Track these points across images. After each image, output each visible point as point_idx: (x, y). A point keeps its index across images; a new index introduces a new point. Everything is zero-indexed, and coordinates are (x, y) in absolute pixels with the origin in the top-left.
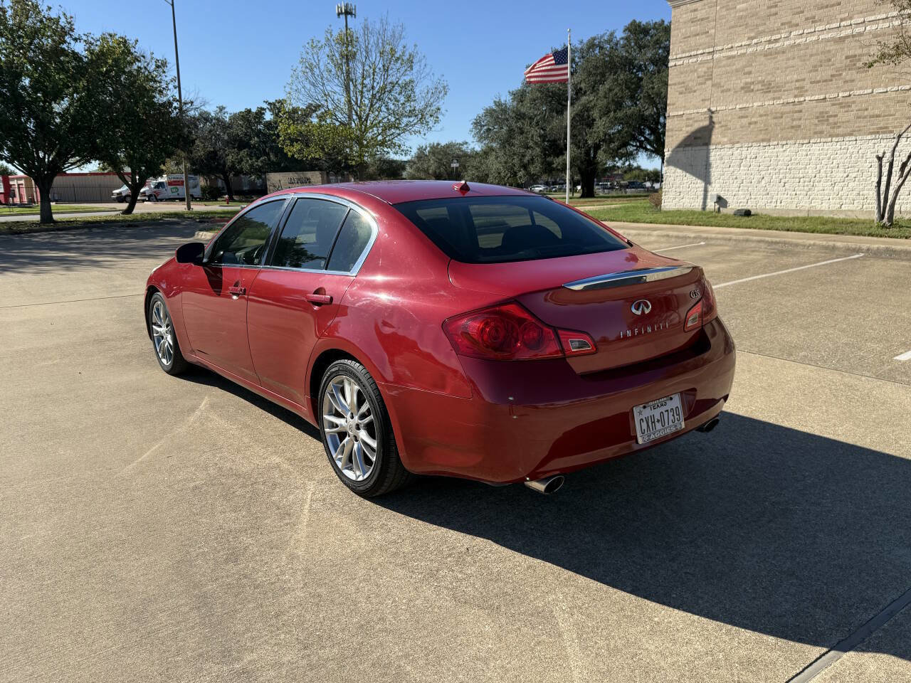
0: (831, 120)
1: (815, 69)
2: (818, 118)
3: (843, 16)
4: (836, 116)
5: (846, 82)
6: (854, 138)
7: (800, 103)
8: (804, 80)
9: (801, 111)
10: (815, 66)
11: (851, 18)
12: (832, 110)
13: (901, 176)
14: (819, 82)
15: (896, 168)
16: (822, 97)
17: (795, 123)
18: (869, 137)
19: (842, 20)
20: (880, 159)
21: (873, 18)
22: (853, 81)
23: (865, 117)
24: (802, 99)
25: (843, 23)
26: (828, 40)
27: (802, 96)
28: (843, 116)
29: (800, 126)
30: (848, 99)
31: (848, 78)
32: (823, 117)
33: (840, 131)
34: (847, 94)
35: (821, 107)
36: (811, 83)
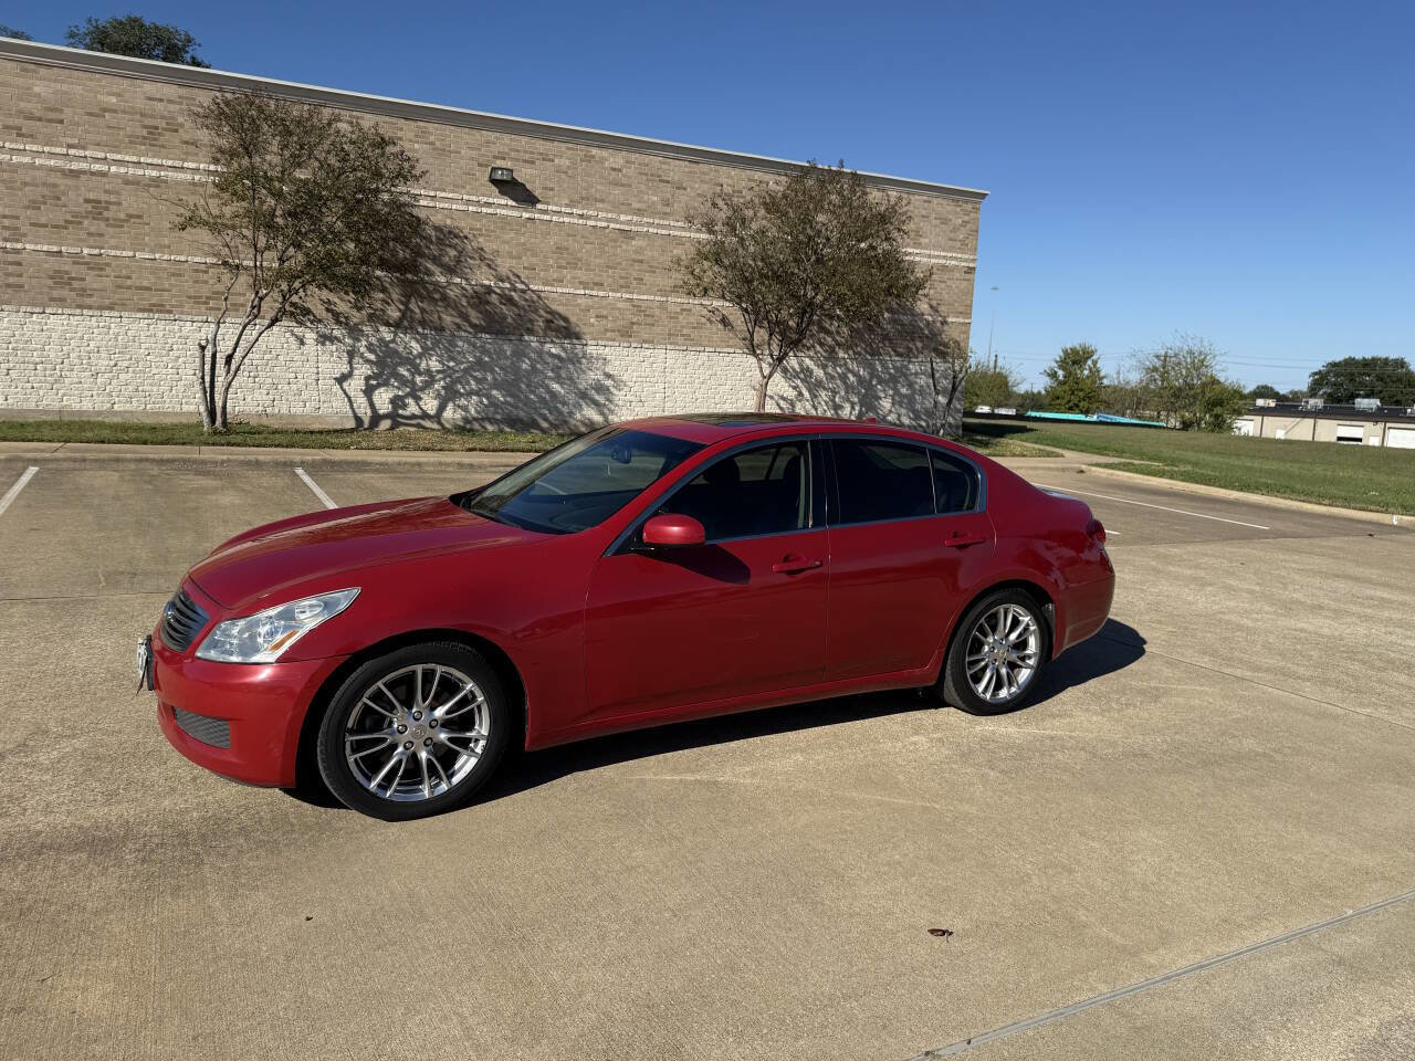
0: (76, 284)
1: (34, 205)
2: (51, 278)
3: (70, 141)
4: (83, 280)
5: (90, 234)
6: (117, 314)
7: (17, 251)
8: (17, 218)
9: (19, 264)
10: (34, 202)
11: (84, 148)
12: (75, 271)
14: (45, 226)
16: (55, 249)
17: (11, 280)
18: (140, 315)
19: (70, 146)
20: (203, 348)
21: (119, 157)
22: (101, 235)
23: (129, 288)
24: (19, 246)
25: (72, 152)
26: (52, 169)
27: (17, 241)
28: (91, 281)
29: (22, 286)
30: (98, 260)
31: (93, 229)
32: (60, 279)
33: (88, 301)
34: (96, 252)
35: (52, 264)
36: (31, 224)
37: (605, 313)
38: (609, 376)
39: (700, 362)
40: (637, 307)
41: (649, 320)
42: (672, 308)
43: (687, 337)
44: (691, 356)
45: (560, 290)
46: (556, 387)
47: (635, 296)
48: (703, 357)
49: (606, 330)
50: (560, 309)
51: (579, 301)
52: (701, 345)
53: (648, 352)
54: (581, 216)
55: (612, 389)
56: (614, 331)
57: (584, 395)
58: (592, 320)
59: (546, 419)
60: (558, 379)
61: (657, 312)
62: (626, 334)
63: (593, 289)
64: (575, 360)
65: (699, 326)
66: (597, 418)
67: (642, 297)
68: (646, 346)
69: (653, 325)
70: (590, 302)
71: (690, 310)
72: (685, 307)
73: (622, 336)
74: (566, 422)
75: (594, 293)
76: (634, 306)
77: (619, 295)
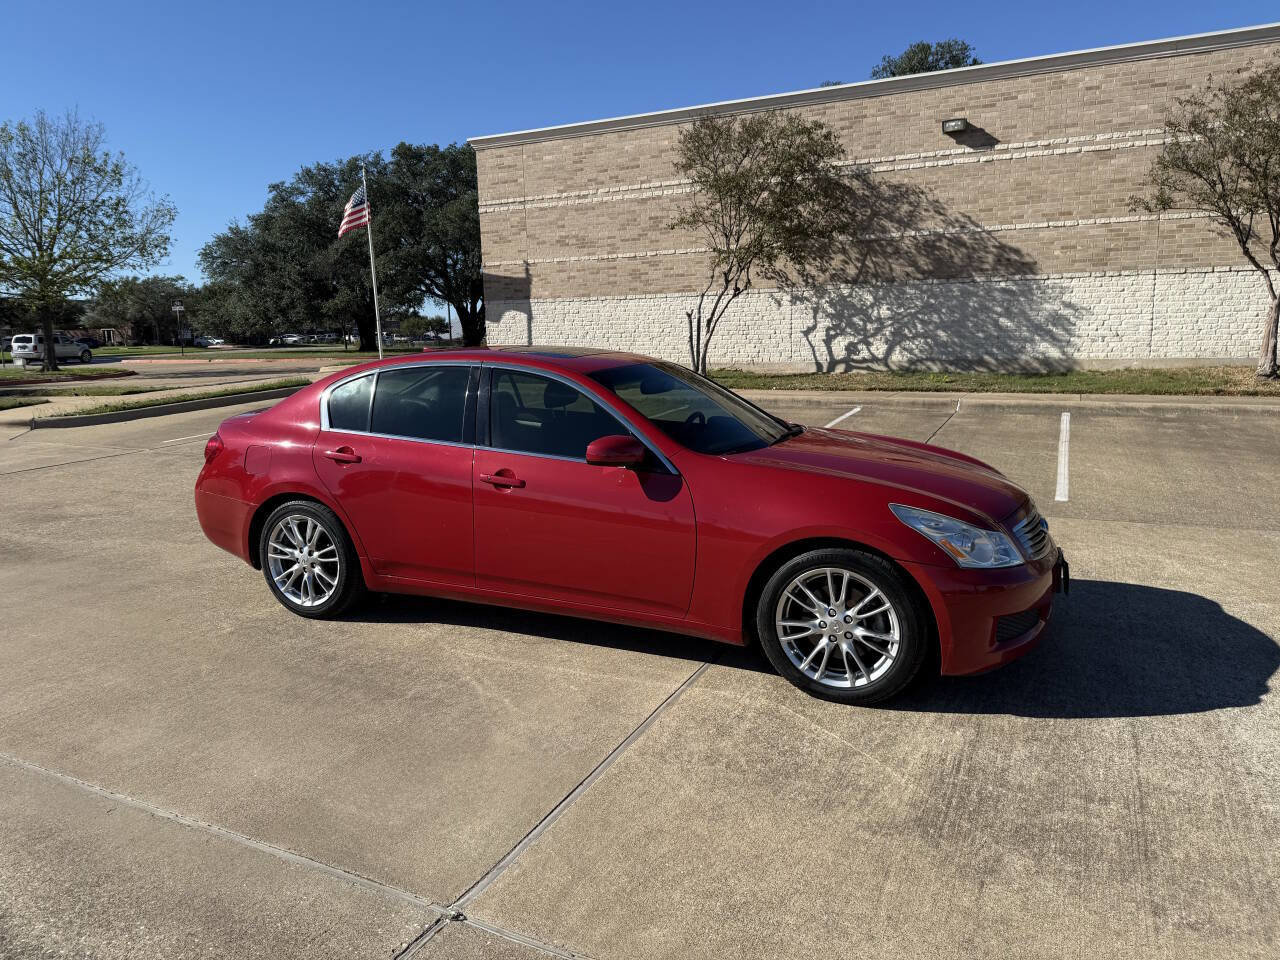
0: (643, 277)
1: (623, 227)
2: (631, 275)
3: (642, 179)
4: (647, 274)
5: (652, 242)
6: (664, 295)
7: (614, 260)
8: (614, 237)
9: (615, 268)
10: (623, 225)
11: (650, 182)
12: (644, 268)
13: (708, 332)
14: (628, 240)
15: (704, 324)
16: (632, 255)
17: (611, 279)
18: (677, 295)
19: (642, 182)
20: (689, 316)
21: (668, 183)
22: (657, 241)
23: (672, 276)
24: (615, 256)
25: (644, 186)
26: (632, 201)
27: (614, 253)
28: (653, 274)
29: (615, 283)
30: (656, 259)
31: (653, 238)
32: (635, 275)
33: (650, 288)
34: (654, 253)
35: (632, 265)
36: (622, 240)
37: (1073, 242)
38: (1069, 305)
39: (1205, 285)
40: (1116, 232)
41: (1131, 244)
42: (1165, 227)
43: (1186, 258)
44: (1192, 280)
45: (1019, 226)
46: (1004, 321)
47: (1113, 220)
48: (1212, 278)
49: (1074, 261)
50: (1014, 244)
51: (1041, 234)
52: (1209, 265)
53: (1129, 280)
54: (1047, 147)
55: (1072, 319)
56: (1084, 261)
57: (1038, 329)
58: (1057, 253)
59: (991, 354)
60: (1008, 314)
61: (1143, 233)
62: (1100, 262)
63: (1058, 220)
64: (1027, 292)
65: (1206, 243)
66: (1054, 353)
67: (1122, 219)
68: (1127, 273)
69: (1137, 249)
70: (1054, 233)
71: (1192, 226)
72: (1183, 223)
73: (1093, 265)
74: (1016, 359)
75: (1060, 224)
76: (1111, 231)
77: (1092, 221)
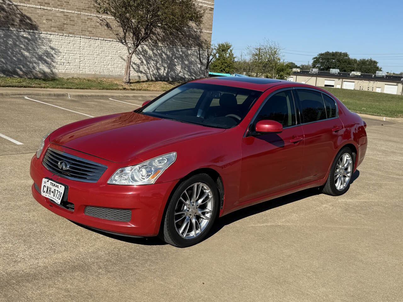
37: (50, 18)
38: (53, 49)
39: (96, 45)
40: (66, 16)
41: (72, 23)
42: (83, 17)
43: (90, 32)
44: (92, 42)
45: (28, 5)
46: (26, 54)
47: (65, 11)
48: (98, 42)
49: (51, 27)
50: (28, 15)
51: (38, 11)
52: (97, 36)
53: (72, 38)
55: (54, 55)
56: (55, 27)
57: (40, 58)
58: (44, 21)
59: (21, 70)
60: (28, 50)
61: (76, 19)
62: (61, 29)
63: (44, 6)
64: (34, 40)
65: (96, 27)
66: (47, 70)
67: (68, 11)
68: (71, 35)
69: (74, 25)
70: (43, 12)
71: (91, 19)
72: (89, 17)
73: (59, 30)
74: (31, 72)
75: (46, 8)
76: (65, 15)
77: (57, 9)
